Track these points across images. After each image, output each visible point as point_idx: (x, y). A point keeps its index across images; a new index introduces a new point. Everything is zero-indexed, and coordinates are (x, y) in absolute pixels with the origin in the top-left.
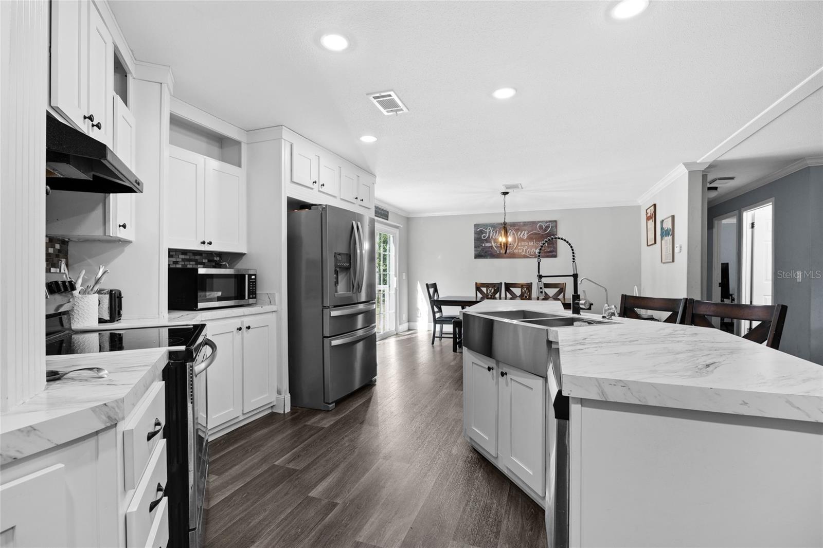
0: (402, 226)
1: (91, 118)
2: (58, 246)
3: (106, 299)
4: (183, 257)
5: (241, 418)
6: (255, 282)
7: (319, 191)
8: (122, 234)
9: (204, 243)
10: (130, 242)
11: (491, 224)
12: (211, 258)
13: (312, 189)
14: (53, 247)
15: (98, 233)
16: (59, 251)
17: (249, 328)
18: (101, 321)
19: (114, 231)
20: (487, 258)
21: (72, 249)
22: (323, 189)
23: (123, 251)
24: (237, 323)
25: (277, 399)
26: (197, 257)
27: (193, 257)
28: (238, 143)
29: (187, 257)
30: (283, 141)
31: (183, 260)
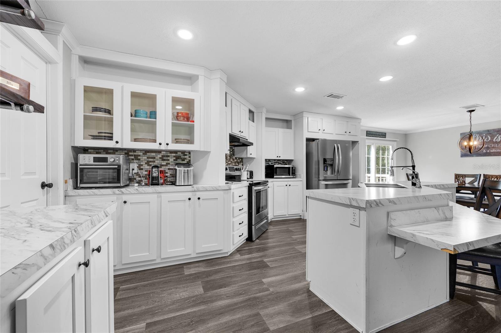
0: (398, 140)
1: (240, 131)
2: (240, 160)
3: (249, 173)
4: (274, 161)
5: (287, 216)
6: (295, 170)
7: (323, 133)
8: (251, 156)
9: (278, 157)
10: (255, 158)
11: (477, 131)
12: (284, 162)
13: (319, 133)
14: (239, 160)
15: (245, 156)
16: (241, 161)
17: (290, 185)
18: (248, 178)
19: (249, 156)
20: (473, 157)
21: (244, 160)
22: (324, 132)
23: (253, 161)
24: (286, 183)
25: (302, 213)
26: (279, 161)
27: (277, 162)
28: (291, 121)
29: (276, 161)
30: (304, 117)
31: (274, 162)
